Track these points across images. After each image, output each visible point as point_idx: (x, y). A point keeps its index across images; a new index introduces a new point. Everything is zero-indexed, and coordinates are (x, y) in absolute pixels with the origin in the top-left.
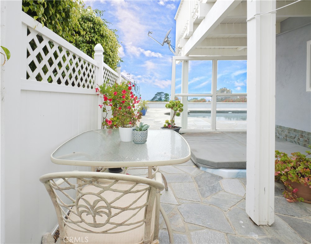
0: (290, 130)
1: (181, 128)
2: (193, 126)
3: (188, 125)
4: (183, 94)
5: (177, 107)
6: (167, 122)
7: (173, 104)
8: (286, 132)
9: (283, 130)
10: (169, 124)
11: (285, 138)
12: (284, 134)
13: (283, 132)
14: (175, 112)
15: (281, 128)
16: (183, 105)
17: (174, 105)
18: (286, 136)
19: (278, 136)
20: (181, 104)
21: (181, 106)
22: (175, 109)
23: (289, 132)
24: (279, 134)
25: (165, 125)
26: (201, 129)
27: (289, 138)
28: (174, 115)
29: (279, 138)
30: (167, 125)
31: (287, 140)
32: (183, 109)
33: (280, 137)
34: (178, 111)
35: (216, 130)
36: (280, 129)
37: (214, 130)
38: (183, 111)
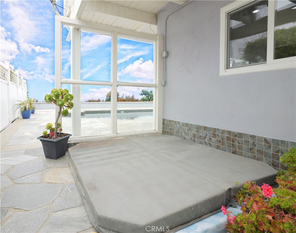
0: (198, 128)
1: (71, 135)
2: (88, 129)
3: (82, 129)
4: (74, 80)
5: (63, 100)
6: (49, 127)
7: (55, 93)
8: (194, 131)
9: (190, 129)
10: (52, 130)
11: (193, 138)
12: (192, 134)
13: (190, 131)
14: (61, 108)
15: (188, 126)
16: (72, 97)
17: (57, 96)
18: (194, 136)
19: (184, 136)
20: (69, 94)
21: (69, 97)
22: (60, 103)
23: (197, 131)
24: (185, 134)
25: (45, 133)
26: (98, 135)
27: (197, 138)
28: (60, 113)
29: (185, 139)
30: (49, 132)
31: (195, 141)
32: (72, 103)
33: (187, 137)
34: (64, 107)
35: (117, 134)
36: (187, 128)
37: (115, 135)
38: (73, 106)
